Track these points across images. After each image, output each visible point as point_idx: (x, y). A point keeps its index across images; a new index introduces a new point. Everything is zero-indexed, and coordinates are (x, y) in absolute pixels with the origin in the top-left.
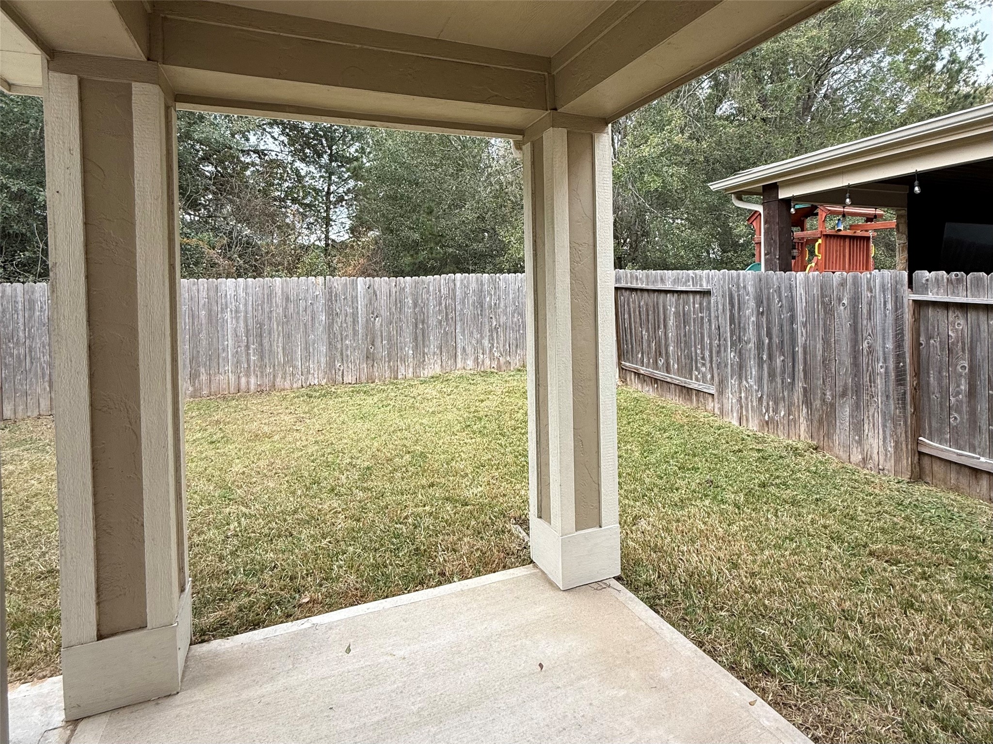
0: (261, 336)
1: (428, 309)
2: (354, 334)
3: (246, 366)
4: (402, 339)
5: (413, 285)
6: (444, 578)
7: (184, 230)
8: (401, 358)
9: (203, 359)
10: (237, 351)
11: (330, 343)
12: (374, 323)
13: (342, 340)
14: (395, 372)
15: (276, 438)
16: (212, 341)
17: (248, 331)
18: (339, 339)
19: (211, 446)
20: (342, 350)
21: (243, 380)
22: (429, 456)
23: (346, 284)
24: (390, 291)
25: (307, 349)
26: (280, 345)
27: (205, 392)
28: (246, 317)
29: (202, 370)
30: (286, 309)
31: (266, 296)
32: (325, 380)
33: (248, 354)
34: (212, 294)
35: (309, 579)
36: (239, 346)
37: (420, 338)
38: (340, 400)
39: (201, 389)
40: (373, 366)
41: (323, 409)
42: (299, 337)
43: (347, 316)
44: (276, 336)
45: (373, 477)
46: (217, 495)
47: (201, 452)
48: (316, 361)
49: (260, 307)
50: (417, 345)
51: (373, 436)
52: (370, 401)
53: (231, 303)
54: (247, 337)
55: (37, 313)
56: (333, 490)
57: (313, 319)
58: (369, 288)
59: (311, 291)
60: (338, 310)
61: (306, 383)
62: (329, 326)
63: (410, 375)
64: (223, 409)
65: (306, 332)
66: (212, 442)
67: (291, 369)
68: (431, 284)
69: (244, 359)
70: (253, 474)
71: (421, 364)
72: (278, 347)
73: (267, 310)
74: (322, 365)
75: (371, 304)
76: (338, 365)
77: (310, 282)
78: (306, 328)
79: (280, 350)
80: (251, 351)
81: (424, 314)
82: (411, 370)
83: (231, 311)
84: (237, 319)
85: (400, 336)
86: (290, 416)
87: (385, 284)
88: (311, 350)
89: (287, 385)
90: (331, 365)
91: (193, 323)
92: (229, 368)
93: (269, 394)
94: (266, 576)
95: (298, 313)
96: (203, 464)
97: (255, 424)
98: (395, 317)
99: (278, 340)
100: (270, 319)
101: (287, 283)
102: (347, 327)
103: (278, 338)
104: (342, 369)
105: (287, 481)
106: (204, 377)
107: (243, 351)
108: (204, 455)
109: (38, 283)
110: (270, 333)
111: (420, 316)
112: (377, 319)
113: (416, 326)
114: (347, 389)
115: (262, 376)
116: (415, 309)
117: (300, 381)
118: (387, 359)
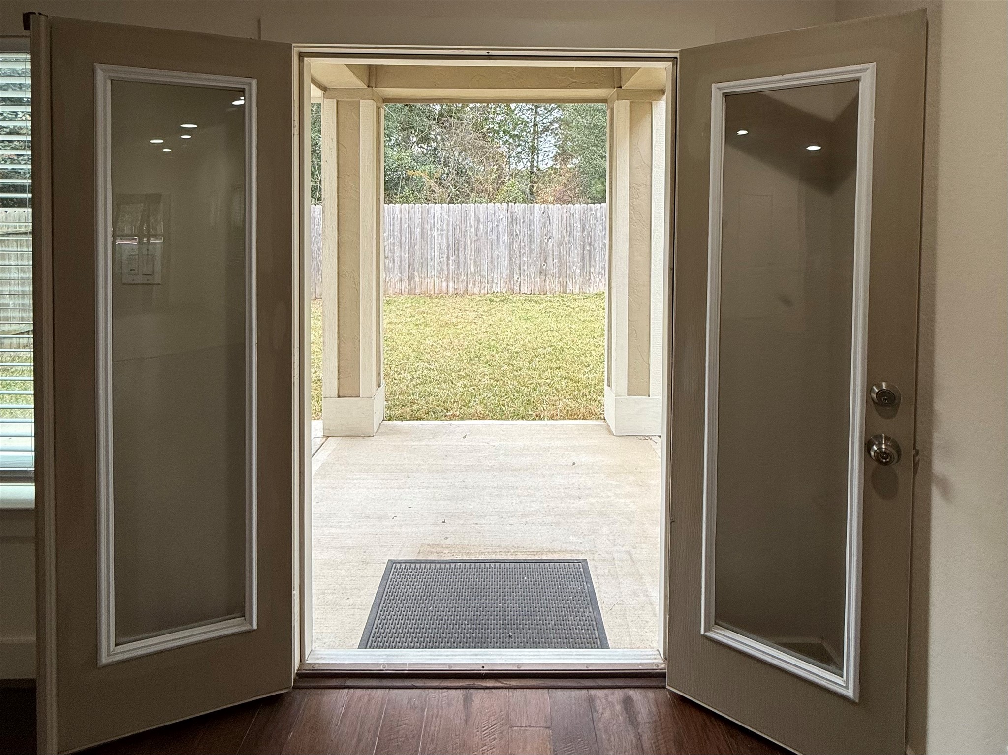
0: (458, 250)
1: (594, 233)
2: (530, 252)
3: (447, 273)
4: (571, 258)
5: (582, 211)
6: (539, 417)
7: (412, 163)
8: (569, 275)
9: (416, 265)
10: (441, 261)
11: (511, 259)
12: (547, 244)
13: (520, 257)
14: (564, 287)
15: (460, 326)
16: (424, 252)
17: (449, 245)
18: (518, 255)
19: (415, 328)
20: (520, 265)
21: (444, 284)
22: (566, 350)
23: (525, 209)
24: (561, 216)
25: (492, 263)
26: (472, 258)
27: (418, 291)
28: (448, 235)
29: (416, 274)
30: (477, 229)
31: (463, 219)
32: (506, 289)
33: (448, 264)
34: (425, 215)
35: (455, 404)
36: (442, 257)
37: (587, 258)
38: (514, 305)
39: (415, 288)
40: (545, 280)
41: (499, 311)
42: (486, 252)
43: (524, 237)
44: (469, 251)
45: (518, 358)
46: (413, 355)
47: (409, 330)
48: (499, 273)
49: (458, 227)
50: (584, 265)
51: (529, 332)
52: (537, 307)
53: (438, 223)
54: (448, 250)
55: (316, 227)
56: (487, 362)
57: (498, 238)
58: (543, 213)
59: (497, 215)
60: (518, 232)
61: (491, 290)
62: (510, 245)
63: (578, 291)
64: (428, 304)
65: (492, 249)
66: (416, 325)
67: (480, 278)
68: (598, 211)
69: (445, 267)
70: (438, 347)
71: (587, 282)
72: (470, 259)
73: (463, 229)
74: (504, 277)
75: (545, 227)
76: (516, 277)
77: (496, 207)
78: (492, 246)
79: (472, 262)
80: (451, 262)
81: (591, 238)
82: (578, 286)
83: (438, 229)
84: (442, 235)
85: (569, 256)
86: (474, 313)
87: (557, 210)
88: (496, 264)
89: (477, 291)
90: (510, 277)
91: (411, 238)
92: (435, 273)
93: (462, 297)
94: (431, 398)
95: (486, 233)
96: (408, 337)
97: (448, 316)
98: (565, 239)
99: (470, 254)
100: (465, 236)
101: (479, 208)
102: (525, 246)
103: (471, 252)
104: (519, 281)
105: (459, 354)
106: (417, 279)
107: (445, 261)
108: (409, 332)
109: (317, 205)
110: (465, 248)
111: (588, 239)
112: (550, 240)
113: (584, 248)
114: (521, 298)
115: (458, 282)
116: (583, 232)
117: (486, 289)
118: (557, 276)
